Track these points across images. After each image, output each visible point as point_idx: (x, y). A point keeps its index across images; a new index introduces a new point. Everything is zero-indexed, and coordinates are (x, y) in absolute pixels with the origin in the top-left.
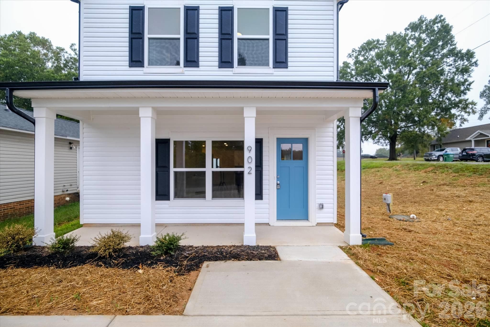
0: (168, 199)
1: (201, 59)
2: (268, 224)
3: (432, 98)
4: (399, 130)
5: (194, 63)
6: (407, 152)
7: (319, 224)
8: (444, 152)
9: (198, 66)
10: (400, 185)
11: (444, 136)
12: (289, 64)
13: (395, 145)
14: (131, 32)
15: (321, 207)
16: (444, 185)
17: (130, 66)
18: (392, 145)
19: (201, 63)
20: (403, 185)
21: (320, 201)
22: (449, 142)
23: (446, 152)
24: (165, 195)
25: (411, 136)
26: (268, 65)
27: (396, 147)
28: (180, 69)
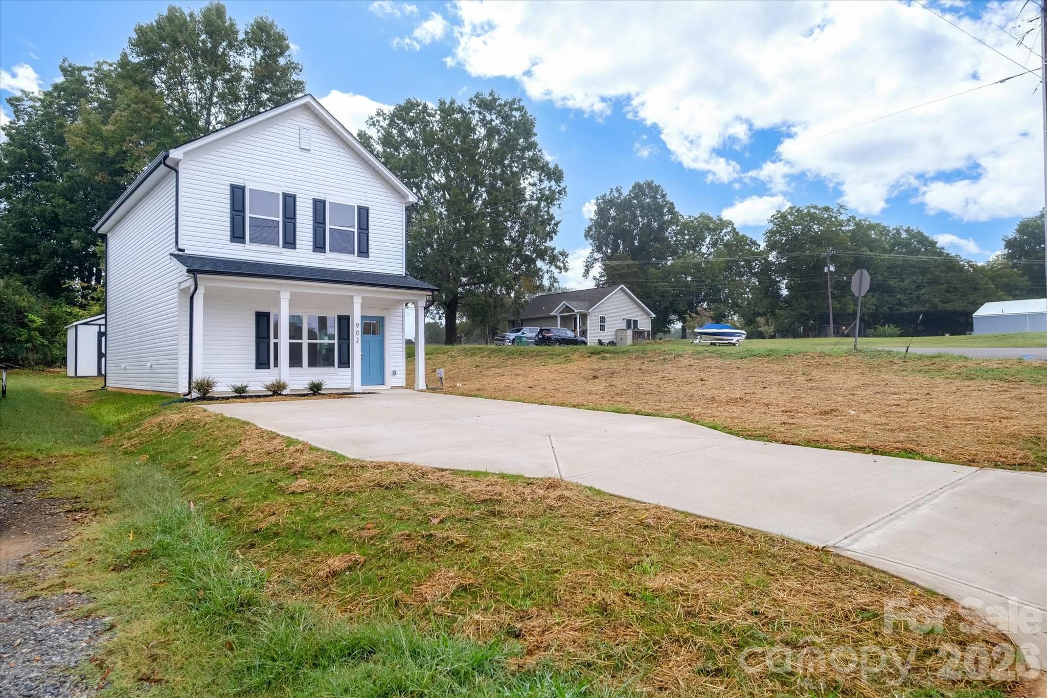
0: (269, 368)
1: (297, 242)
3: (511, 236)
4: (460, 290)
5: (291, 245)
6: (477, 332)
7: (393, 388)
8: (520, 334)
9: (295, 248)
10: (454, 371)
11: (523, 308)
12: (370, 254)
13: (455, 319)
14: (232, 208)
15: (395, 373)
16: (492, 367)
17: (231, 241)
18: (451, 318)
19: (297, 246)
20: (457, 371)
21: (393, 369)
22: (532, 317)
23: (523, 333)
24: (265, 364)
25: (478, 304)
26: (353, 253)
27: (458, 322)
28: (280, 249)
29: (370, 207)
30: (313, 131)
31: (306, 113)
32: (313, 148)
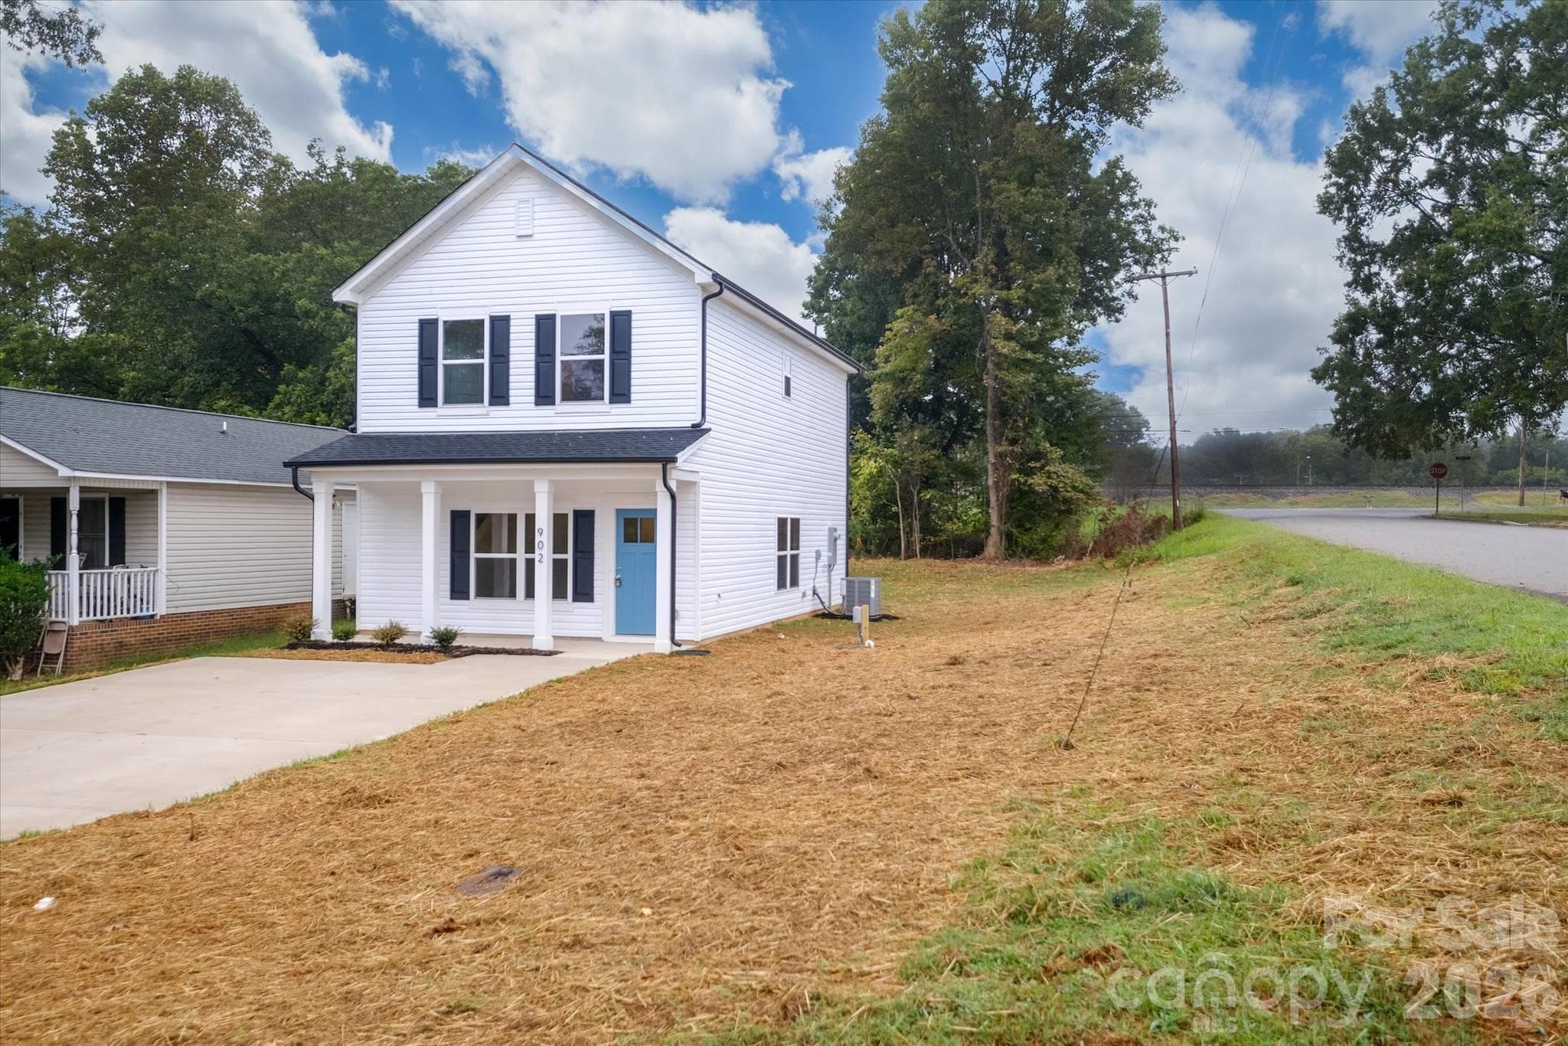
0: (468, 599)
1: (511, 392)
2: (600, 639)
5: (501, 400)
9: (507, 403)
12: (633, 396)
14: (421, 357)
17: (419, 406)
19: (512, 399)
24: (463, 592)
26: (603, 399)
28: (484, 408)
29: (634, 310)
30: (538, 201)
31: (526, 174)
32: (536, 230)
